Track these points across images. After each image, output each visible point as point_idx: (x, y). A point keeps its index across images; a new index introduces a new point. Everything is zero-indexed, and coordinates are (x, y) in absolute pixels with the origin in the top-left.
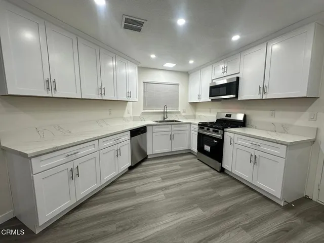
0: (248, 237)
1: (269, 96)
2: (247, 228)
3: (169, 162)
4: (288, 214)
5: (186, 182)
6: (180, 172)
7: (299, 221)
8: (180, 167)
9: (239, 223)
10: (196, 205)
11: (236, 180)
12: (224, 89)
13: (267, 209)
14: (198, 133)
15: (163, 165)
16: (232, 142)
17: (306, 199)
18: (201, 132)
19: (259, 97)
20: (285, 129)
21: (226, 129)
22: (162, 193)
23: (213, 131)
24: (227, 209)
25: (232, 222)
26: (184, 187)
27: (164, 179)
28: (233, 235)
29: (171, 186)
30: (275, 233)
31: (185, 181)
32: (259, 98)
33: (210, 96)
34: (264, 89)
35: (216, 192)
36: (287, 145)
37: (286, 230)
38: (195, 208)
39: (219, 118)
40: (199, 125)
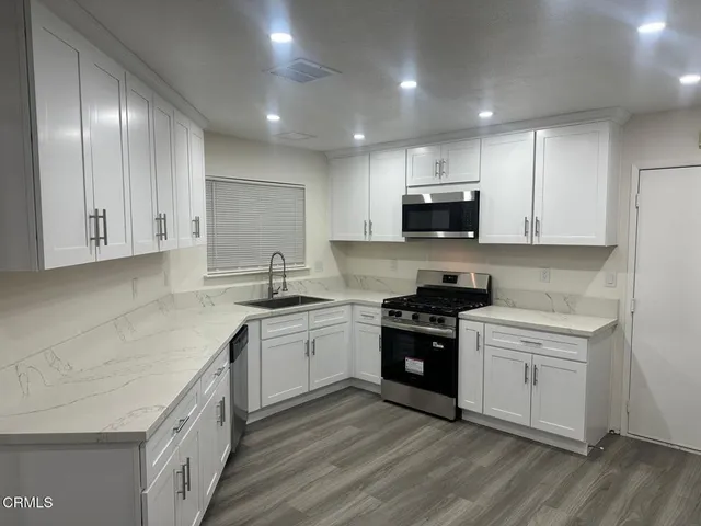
0: (561, 515)
1: (545, 239)
2: (555, 503)
3: (316, 423)
4: (598, 466)
5: (398, 460)
6: (368, 440)
7: (614, 471)
8: (355, 430)
9: (539, 500)
10: (451, 496)
11: (491, 432)
12: (445, 216)
13: (566, 468)
14: (384, 329)
15: (307, 434)
16: (481, 344)
17: (612, 436)
18: (392, 324)
19: (524, 240)
20: (569, 305)
21: (461, 314)
22: (363, 494)
23: (432, 320)
24: (508, 486)
25: (529, 501)
26: (402, 469)
27: (343, 465)
28: (539, 518)
29: (373, 473)
30: (594, 495)
31: (395, 456)
32: (525, 243)
33: (405, 228)
34: (533, 225)
35: (471, 464)
36: (587, 337)
37: (605, 488)
38: (453, 501)
39: (421, 285)
40: (384, 306)
